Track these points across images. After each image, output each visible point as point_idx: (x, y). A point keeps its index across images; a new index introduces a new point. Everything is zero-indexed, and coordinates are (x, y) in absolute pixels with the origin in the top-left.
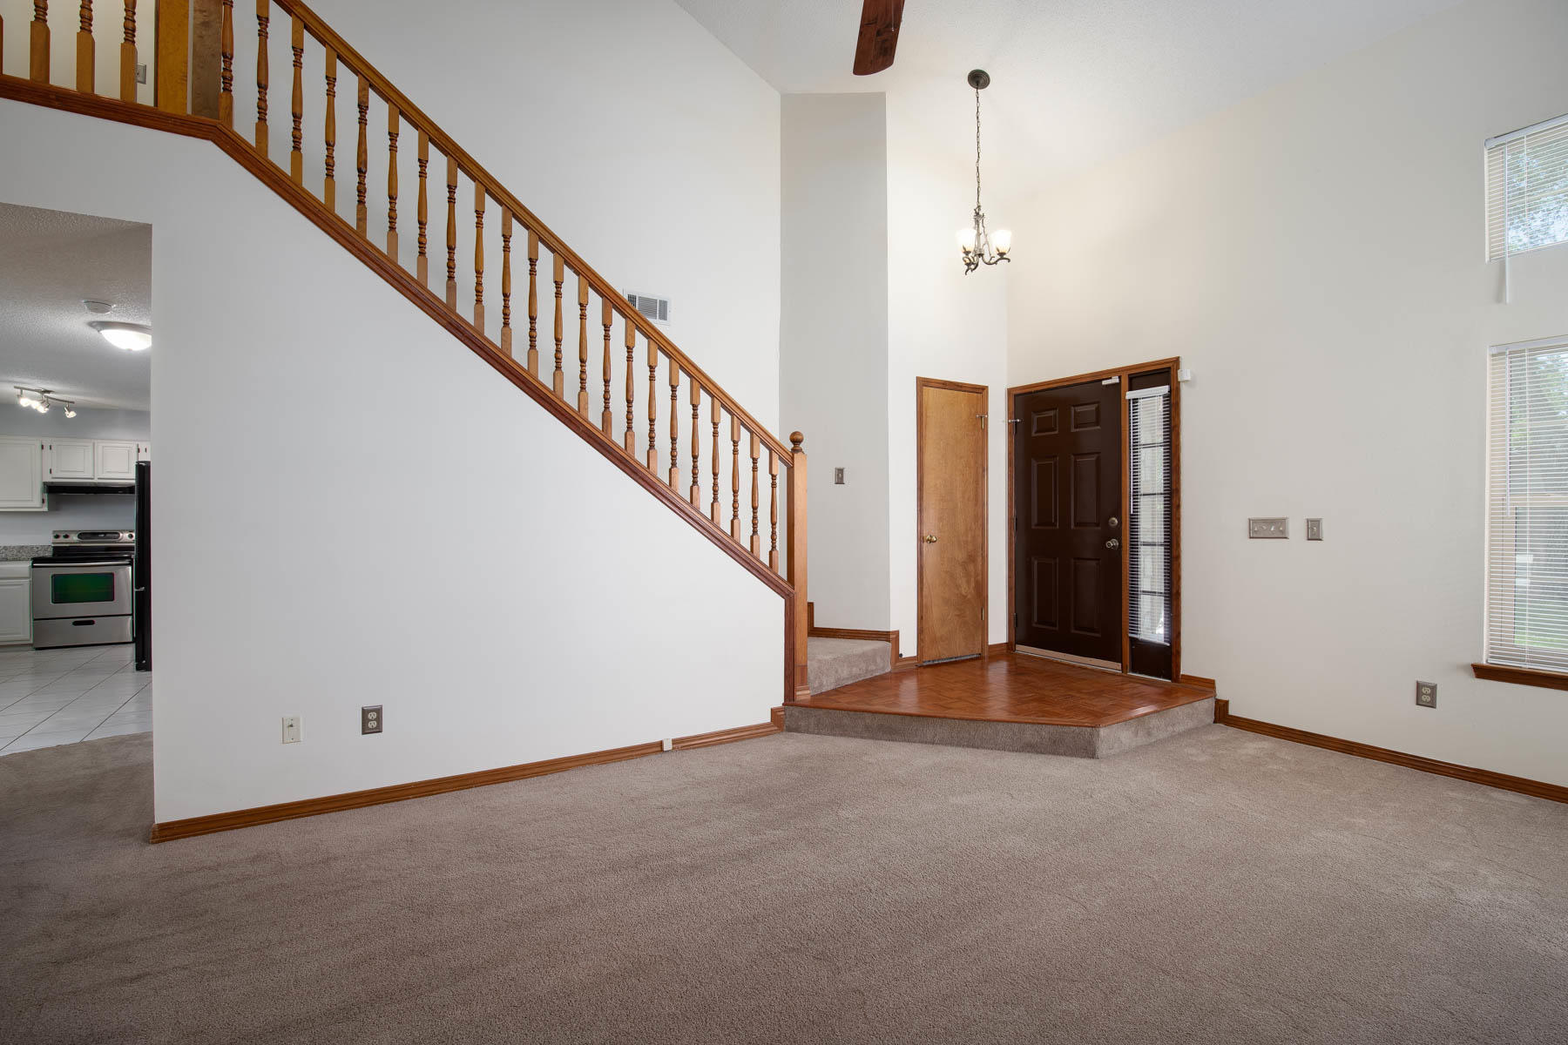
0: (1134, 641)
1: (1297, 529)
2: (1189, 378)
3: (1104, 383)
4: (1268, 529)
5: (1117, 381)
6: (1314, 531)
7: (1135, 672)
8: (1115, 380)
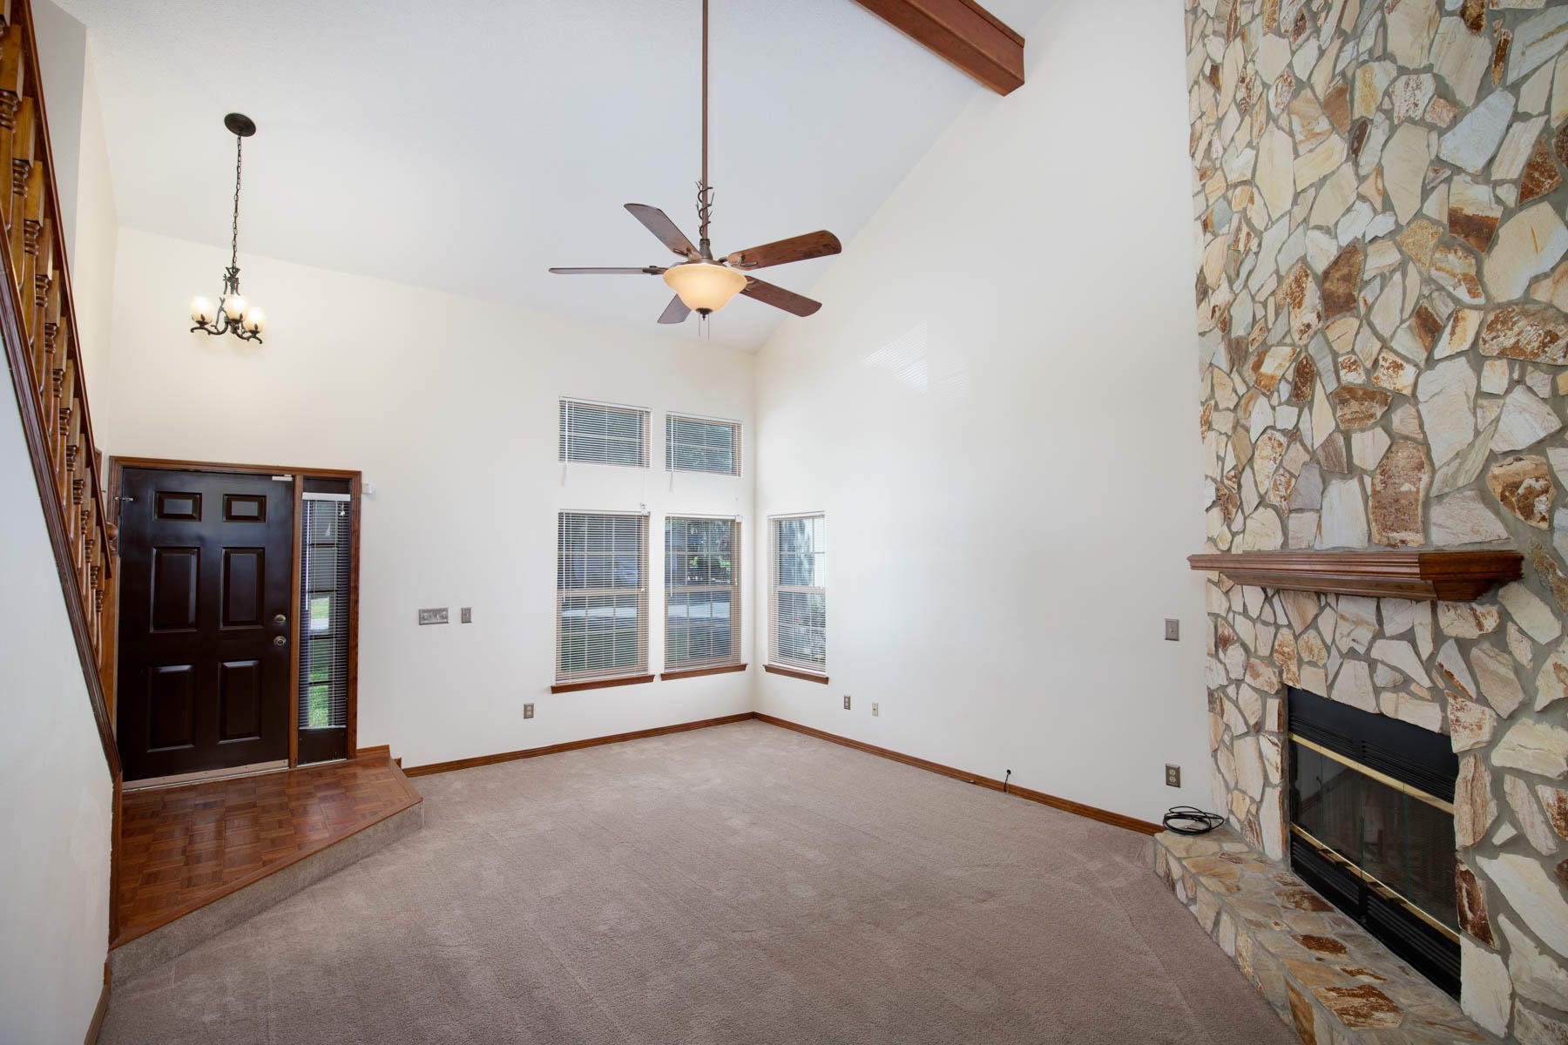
0: (302, 733)
1: (454, 616)
2: (370, 492)
3: (274, 478)
4: (432, 616)
5: (290, 479)
6: (466, 616)
7: (303, 763)
8: (288, 478)
